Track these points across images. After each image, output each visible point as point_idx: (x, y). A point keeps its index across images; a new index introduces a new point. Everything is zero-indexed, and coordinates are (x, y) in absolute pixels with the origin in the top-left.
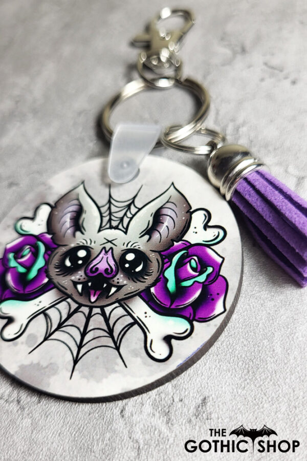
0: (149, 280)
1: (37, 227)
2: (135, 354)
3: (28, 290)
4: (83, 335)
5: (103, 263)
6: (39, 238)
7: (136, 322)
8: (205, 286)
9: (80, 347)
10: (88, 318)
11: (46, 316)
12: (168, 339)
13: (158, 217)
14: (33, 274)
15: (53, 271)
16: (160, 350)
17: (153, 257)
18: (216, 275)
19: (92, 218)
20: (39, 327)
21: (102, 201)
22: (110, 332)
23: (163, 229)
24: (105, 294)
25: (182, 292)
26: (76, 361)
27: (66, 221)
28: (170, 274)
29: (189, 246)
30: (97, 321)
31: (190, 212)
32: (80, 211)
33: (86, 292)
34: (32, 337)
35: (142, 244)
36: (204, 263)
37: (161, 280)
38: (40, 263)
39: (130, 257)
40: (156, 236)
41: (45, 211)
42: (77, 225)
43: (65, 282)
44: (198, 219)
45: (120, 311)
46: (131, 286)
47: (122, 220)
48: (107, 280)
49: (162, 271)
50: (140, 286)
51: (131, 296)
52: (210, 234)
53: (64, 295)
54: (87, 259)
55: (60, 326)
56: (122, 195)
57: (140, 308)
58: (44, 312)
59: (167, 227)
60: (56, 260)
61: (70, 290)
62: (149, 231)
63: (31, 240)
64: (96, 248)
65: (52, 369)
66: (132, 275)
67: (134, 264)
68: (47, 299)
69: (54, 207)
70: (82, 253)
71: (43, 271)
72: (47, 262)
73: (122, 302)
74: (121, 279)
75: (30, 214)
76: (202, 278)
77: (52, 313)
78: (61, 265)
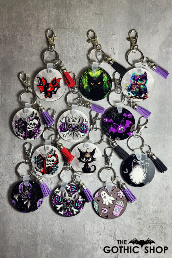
0: (80, 129)
1: (64, 121)
2: (79, 137)
3: (65, 130)
4: (73, 135)
5: (74, 127)
6: (64, 123)
7: (79, 134)
8: (86, 129)
9: (73, 137)
10: (73, 133)
11: (68, 134)
12: (83, 136)
13: (79, 120)
14: (65, 128)
15: (68, 128)
16: (82, 137)
17: (80, 126)
18: (87, 128)
19: (71, 120)
20: (68, 135)
21: (72, 117)
22: (76, 135)
23: (80, 122)
24: (75, 131)
25: (84, 130)
26: (73, 138)
27: (68, 120)
28: (82, 128)
29: (84, 124)
30: (74, 134)
31: (83, 119)
32: (69, 119)
33: (72, 130)
34: (67, 136)
35: (78, 124)
36: (86, 126)
37: (81, 129)
38: (66, 127)
39: (77, 126)
40: (80, 123)
41: (64, 119)
42: (69, 121)
43: (70, 129)
44: (84, 120)
45: (77, 133)
46: (78, 130)
47: (75, 120)
48: (75, 129)
49: (81, 127)
50: (79, 129)
51: (78, 131)
52: (86, 122)
53: (70, 131)
54: (72, 126)
55: (70, 135)
56: (74, 116)
57: (79, 132)
58: (68, 133)
59: (81, 121)
60: (68, 126)
61: (71, 130)
62: (79, 122)
63: (63, 123)
64: (72, 124)
65: (71, 140)
66: (77, 128)
67: (78, 126)
68: (68, 131)
69: (65, 118)
70: (71, 125)
71: (66, 128)
72: (67, 127)
73: (77, 131)
74: (76, 129)
75: (62, 119)
76: (86, 128)
77: (69, 133)
78: (69, 127)
